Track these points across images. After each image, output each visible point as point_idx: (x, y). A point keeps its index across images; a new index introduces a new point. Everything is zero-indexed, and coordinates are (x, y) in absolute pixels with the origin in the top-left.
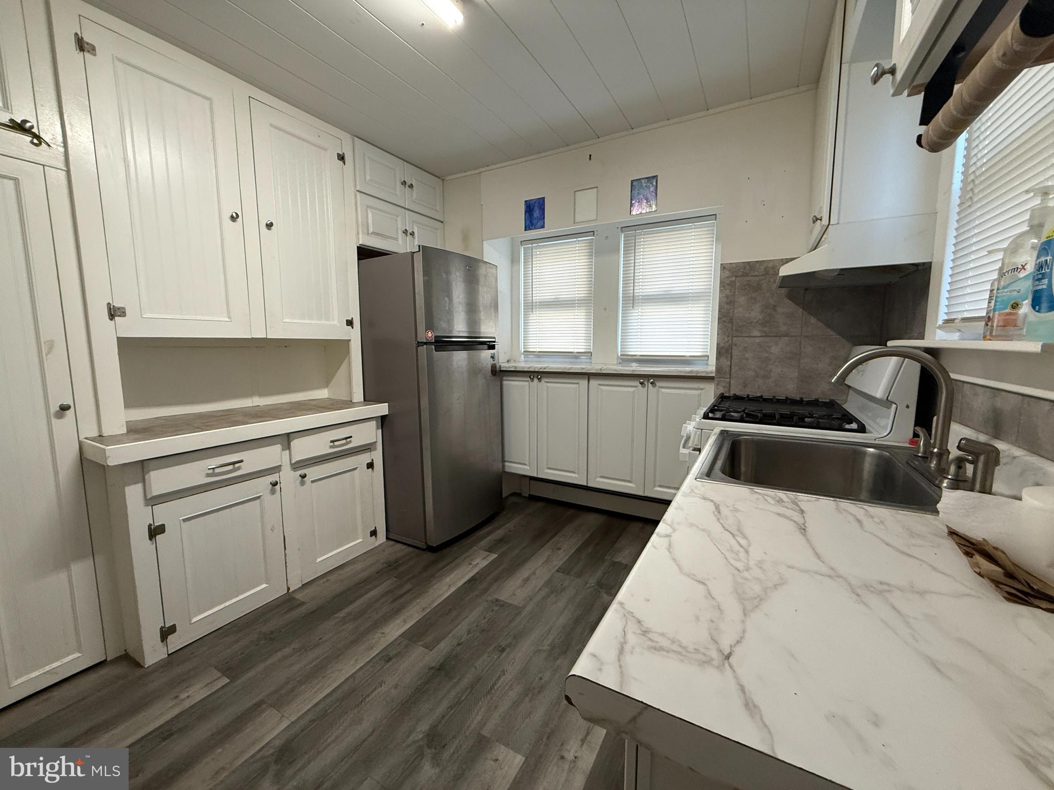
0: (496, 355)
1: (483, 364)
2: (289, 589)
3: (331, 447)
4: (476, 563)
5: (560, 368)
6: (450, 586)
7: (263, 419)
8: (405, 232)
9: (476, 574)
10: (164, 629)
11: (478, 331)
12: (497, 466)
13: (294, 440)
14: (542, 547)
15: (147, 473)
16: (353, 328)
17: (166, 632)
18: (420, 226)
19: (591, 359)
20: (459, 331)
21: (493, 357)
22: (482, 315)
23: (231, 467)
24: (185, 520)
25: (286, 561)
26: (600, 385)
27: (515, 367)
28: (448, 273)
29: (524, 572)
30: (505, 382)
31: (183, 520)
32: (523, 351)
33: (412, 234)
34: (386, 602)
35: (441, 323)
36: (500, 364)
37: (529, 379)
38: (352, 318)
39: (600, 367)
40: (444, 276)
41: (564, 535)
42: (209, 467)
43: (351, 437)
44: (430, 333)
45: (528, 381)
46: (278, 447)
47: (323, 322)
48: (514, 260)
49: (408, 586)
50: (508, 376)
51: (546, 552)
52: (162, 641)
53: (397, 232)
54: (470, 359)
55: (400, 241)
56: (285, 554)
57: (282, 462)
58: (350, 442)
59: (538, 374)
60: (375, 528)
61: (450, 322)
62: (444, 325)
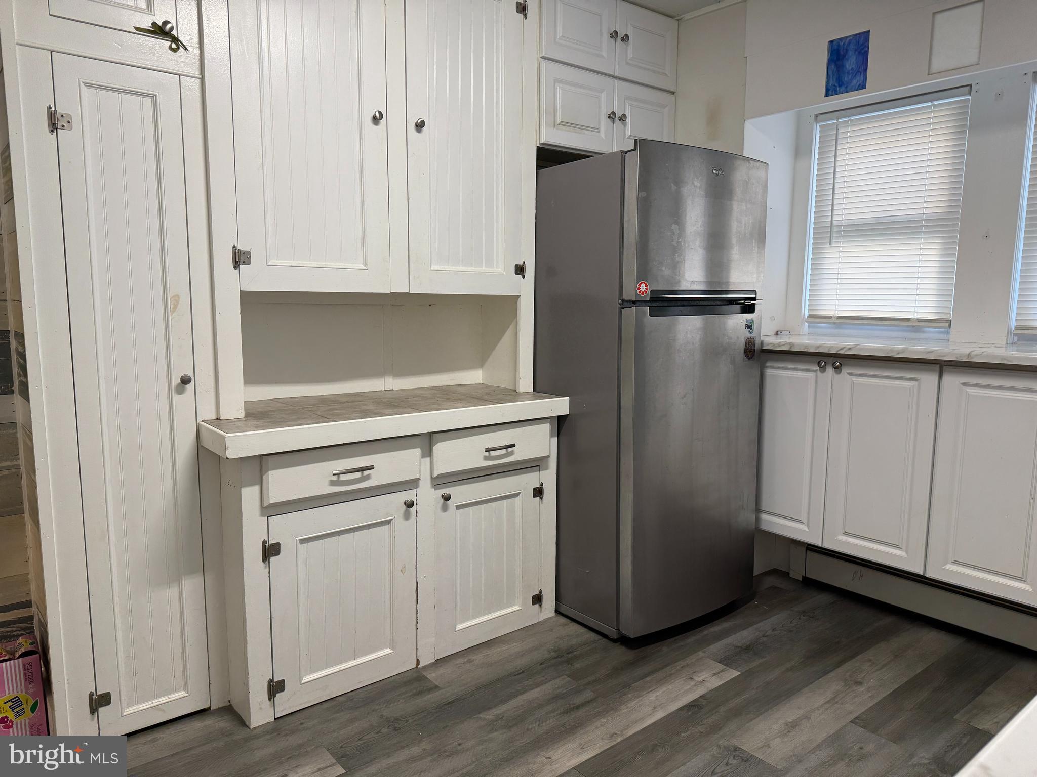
0: (755, 322)
1: (731, 338)
2: (418, 662)
3: (486, 458)
4: (700, 679)
5: (881, 350)
6: (655, 708)
7: (401, 410)
8: (612, 116)
9: (701, 697)
10: (272, 684)
11: (725, 281)
12: (745, 518)
13: (437, 443)
14: (826, 673)
15: (265, 474)
16: (524, 277)
17: (275, 688)
18: (635, 103)
19: (948, 333)
20: (693, 282)
21: (749, 326)
22: (735, 253)
23: (358, 475)
24: (303, 541)
25: (417, 620)
26: (965, 385)
27: (791, 345)
28: (679, 182)
29: (789, 712)
30: (769, 372)
31: (300, 540)
32: (807, 314)
33: (623, 119)
34: (553, 711)
35: (664, 268)
36: (762, 338)
37: (818, 368)
38: (524, 263)
39: (967, 351)
40: (674, 188)
41: (870, 660)
42: (334, 472)
43: (514, 445)
44: (643, 285)
45: (814, 371)
46: (417, 452)
47: (483, 269)
48: (800, 150)
49: (588, 694)
50: (777, 360)
51: (832, 685)
52: (270, 699)
53: (599, 120)
54: (706, 329)
55: (603, 134)
56: (417, 611)
57: (420, 475)
58: (512, 453)
59: (835, 359)
60: (541, 592)
61: (676, 266)
62: (666, 271)
